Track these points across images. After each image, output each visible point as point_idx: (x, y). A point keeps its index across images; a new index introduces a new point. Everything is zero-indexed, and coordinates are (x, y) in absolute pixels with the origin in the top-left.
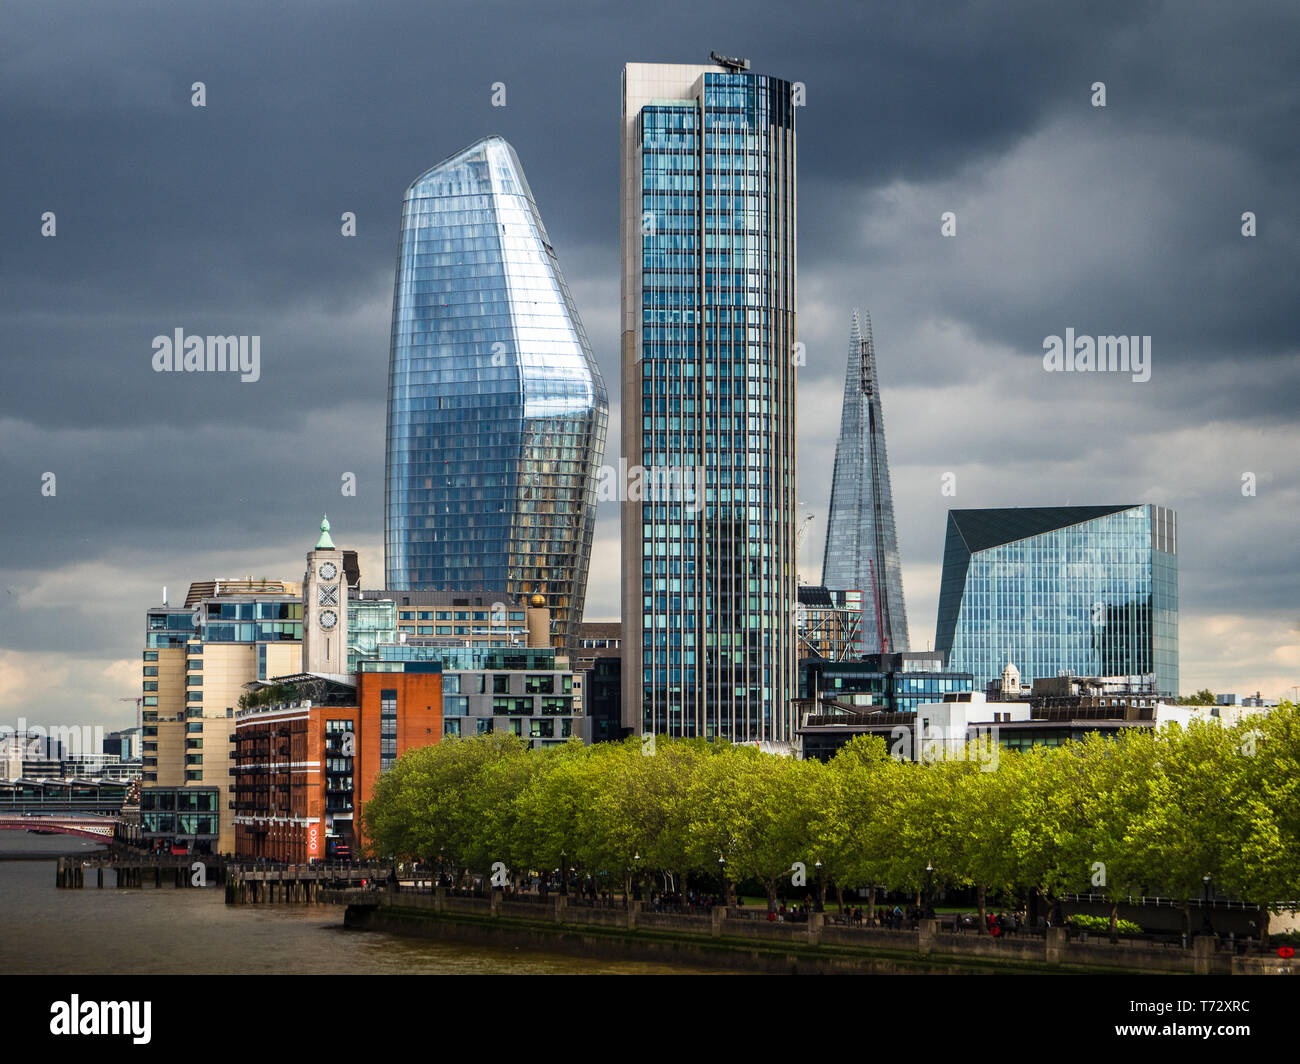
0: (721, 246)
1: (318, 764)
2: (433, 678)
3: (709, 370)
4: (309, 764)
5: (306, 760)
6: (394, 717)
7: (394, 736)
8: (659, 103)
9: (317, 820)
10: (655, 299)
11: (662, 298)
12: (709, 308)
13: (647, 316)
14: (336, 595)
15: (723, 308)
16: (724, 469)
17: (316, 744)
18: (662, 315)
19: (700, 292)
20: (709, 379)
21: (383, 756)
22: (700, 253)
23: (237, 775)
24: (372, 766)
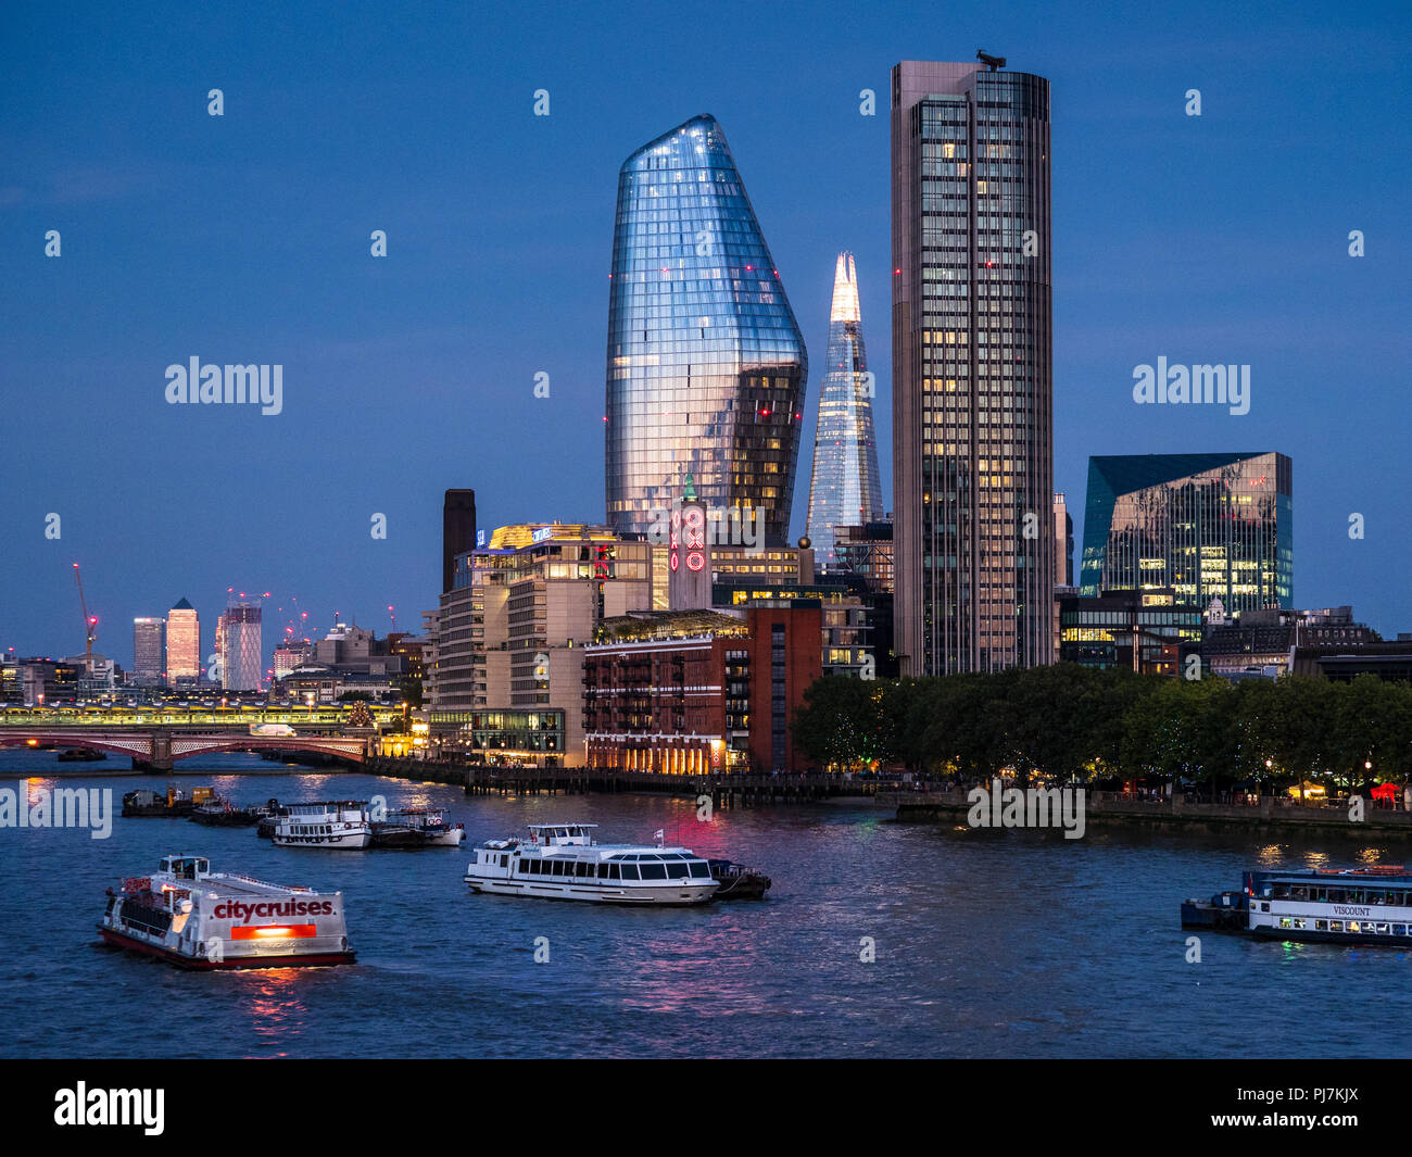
1: (719, 688)
2: (814, 613)
4: (711, 688)
6: (782, 647)
9: (719, 737)
17: (718, 671)
21: (774, 681)
23: (590, 697)
24: (765, 690)
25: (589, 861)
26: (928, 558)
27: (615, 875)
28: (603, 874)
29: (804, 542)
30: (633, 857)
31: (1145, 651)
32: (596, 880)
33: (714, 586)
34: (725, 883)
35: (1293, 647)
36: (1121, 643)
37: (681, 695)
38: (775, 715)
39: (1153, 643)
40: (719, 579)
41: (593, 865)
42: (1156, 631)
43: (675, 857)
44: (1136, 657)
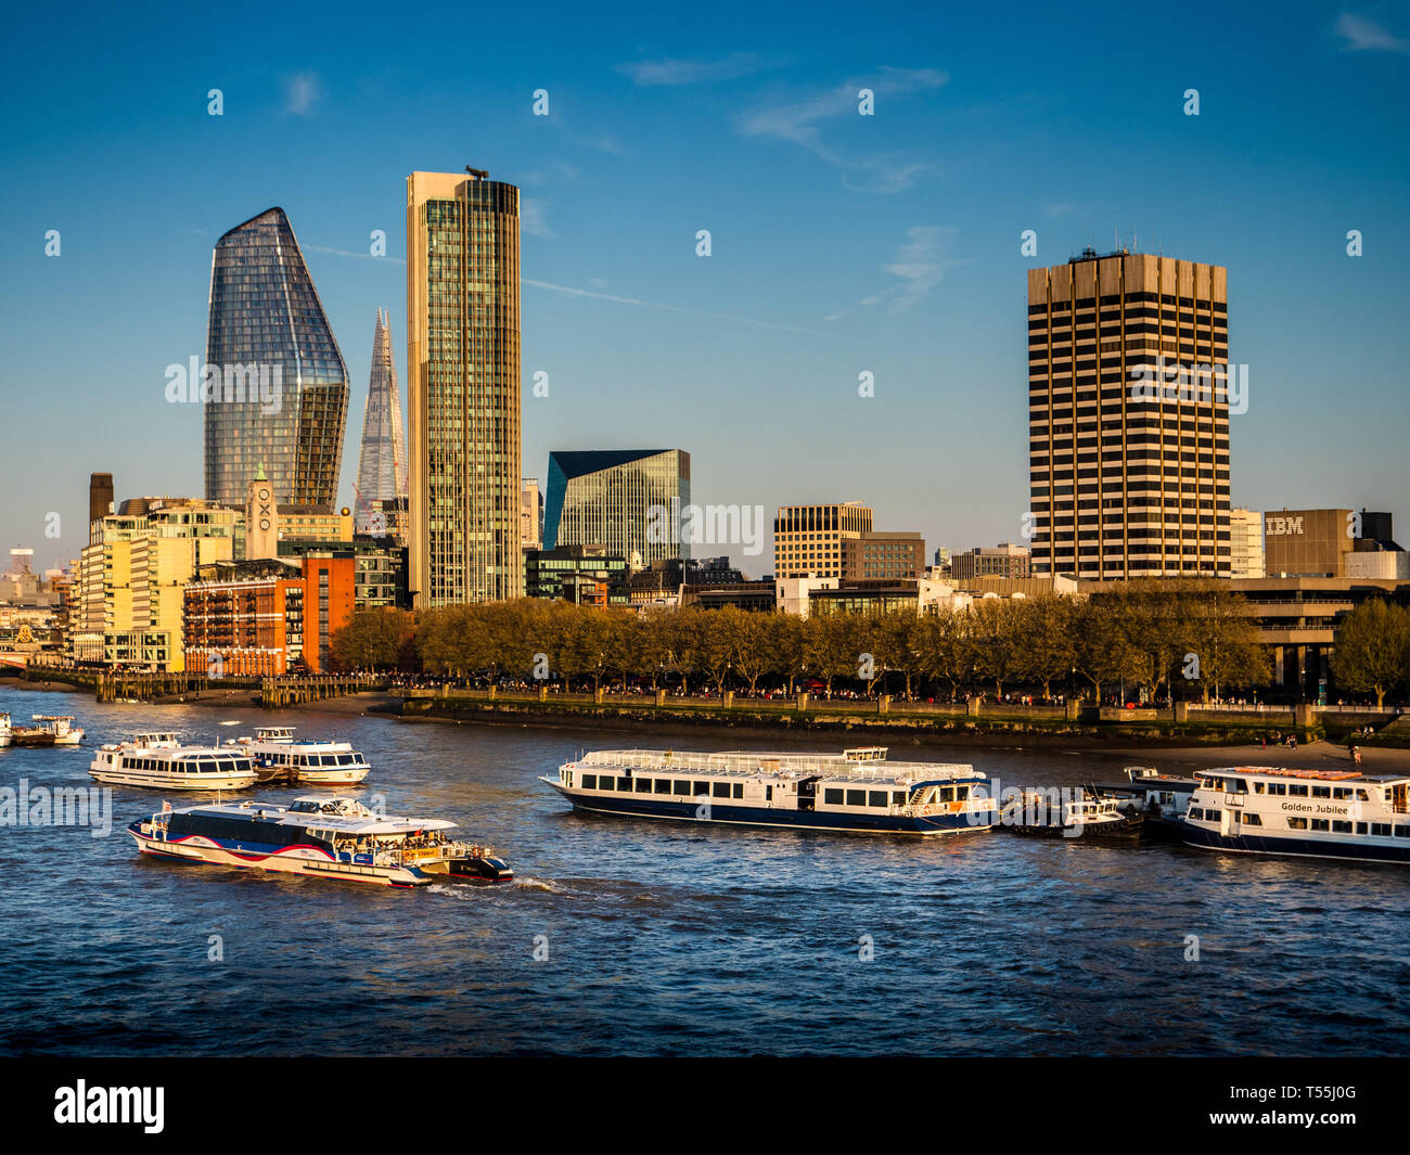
0: (477, 289)
1: (281, 615)
2: (350, 561)
3: (471, 368)
4: (276, 615)
5: (273, 612)
6: (327, 586)
7: (327, 598)
8: (438, 198)
9: (281, 650)
10: (436, 323)
11: (441, 321)
12: (470, 329)
13: (431, 333)
14: (269, 510)
15: (479, 329)
16: (479, 430)
17: (281, 602)
18: (441, 333)
19: (464, 320)
20: (470, 374)
21: (321, 610)
22: (464, 295)
23: (187, 622)
24: (313, 617)
25: (165, 760)
26: (433, 523)
27: (182, 770)
28: (174, 769)
29: (346, 512)
30: (194, 757)
31: (583, 588)
32: (170, 773)
33: (278, 542)
34: (261, 775)
35: (682, 586)
36: (566, 582)
37: (250, 621)
38: (321, 634)
39: (589, 582)
40: (284, 538)
41: (167, 763)
42: (591, 574)
43: (226, 756)
44: (577, 592)
